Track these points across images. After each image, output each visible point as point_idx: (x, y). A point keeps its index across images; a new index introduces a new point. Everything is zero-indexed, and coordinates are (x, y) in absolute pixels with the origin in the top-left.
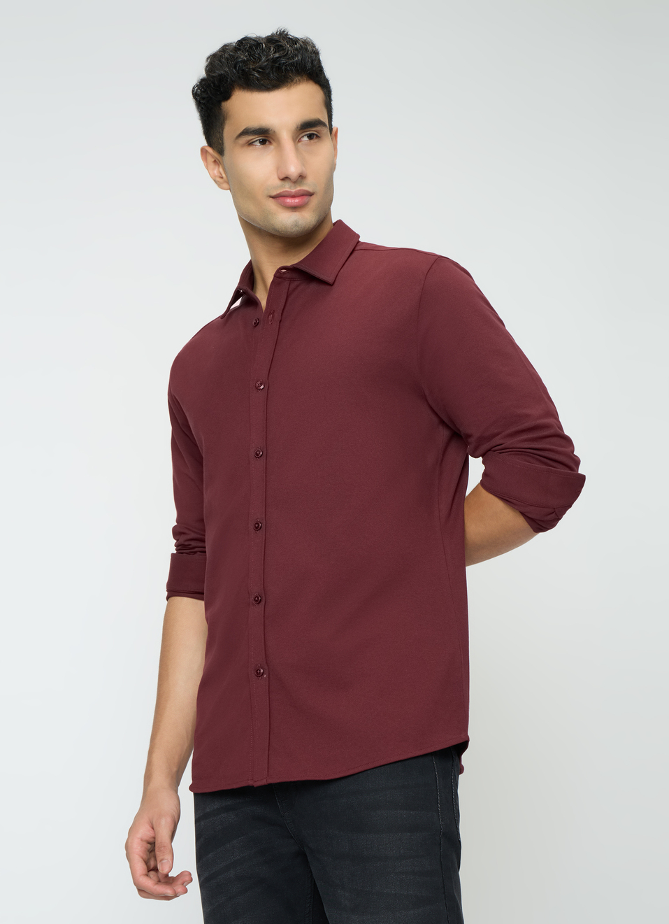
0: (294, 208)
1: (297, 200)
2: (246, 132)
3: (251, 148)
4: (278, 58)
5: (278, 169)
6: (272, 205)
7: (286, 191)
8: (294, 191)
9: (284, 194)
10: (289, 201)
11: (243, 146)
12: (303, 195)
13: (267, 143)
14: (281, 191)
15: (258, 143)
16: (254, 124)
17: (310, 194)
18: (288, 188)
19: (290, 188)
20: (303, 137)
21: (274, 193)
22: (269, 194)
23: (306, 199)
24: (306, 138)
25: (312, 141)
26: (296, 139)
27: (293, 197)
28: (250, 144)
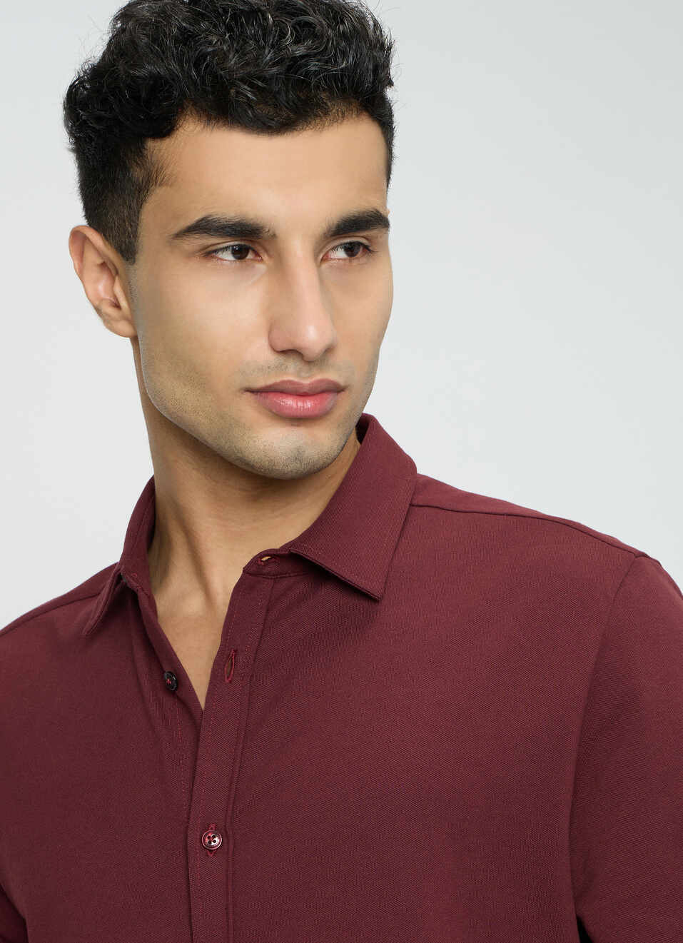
0: (298, 420)
1: (308, 404)
2: (204, 227)
3: (210, 264)
4: (302, 57)
5: (272, 327)
6: (248, 410)
7: (291, 382)
8: (306, 382)
9: (280, 388)
10: (290, 403)
11: (190, 255)
12: (323, 392)
13: (250, 256)
14: (278, 380)
15: (228, 256)
16: (227, 211)
17: (337, 389)
18: (292, 373)
19: (298, 374)
20: (334, 248)
21: (261, 382)
22: (246, 384)
23: (329, 400)
24: (341, 254)
25: (355, 262)
26: (321, 256)
27: (302, 394)
28: (209, 253)
